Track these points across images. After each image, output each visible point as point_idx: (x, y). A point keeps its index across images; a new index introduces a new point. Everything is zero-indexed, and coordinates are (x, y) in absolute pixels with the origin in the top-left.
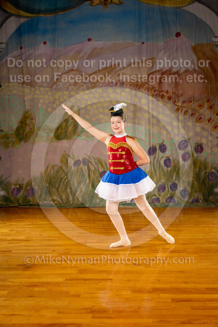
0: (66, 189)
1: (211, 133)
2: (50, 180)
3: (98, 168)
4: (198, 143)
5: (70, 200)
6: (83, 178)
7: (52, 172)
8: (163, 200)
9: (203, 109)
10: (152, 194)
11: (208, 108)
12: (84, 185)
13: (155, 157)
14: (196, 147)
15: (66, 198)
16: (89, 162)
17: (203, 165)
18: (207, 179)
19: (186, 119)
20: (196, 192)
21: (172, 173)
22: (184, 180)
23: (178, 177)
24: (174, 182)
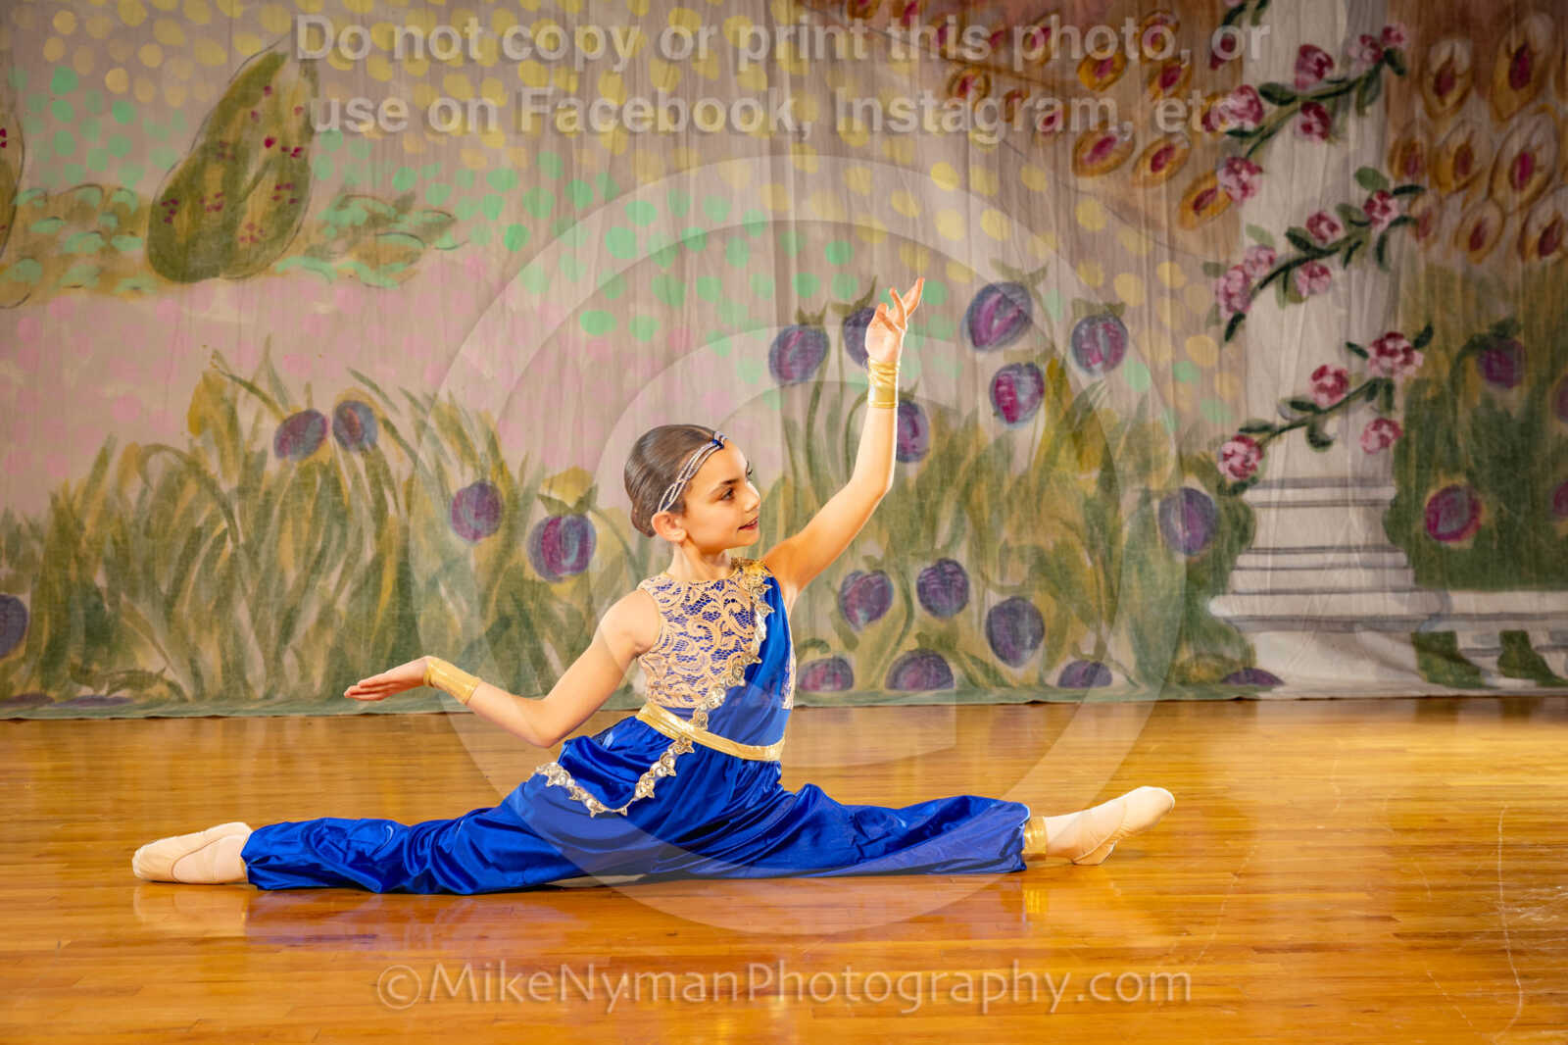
0: (224, 602)
1: (1172, 239)
2: (116, 550)
3: (439, 466)
4: (1089, 306)
5: (249, 677)
6: (336, 532)
7: (133, 491)
8: (868, 673)
9: (1121, 81)
10: (804, 637)
11: (1150, 81)
12: (343, 572)
13: (816, 395)
14: (1079, 326)
15: (226, 669)
16: (381, 427)
17: (1129, 449)
18: (1159, 532)
19: (1016, 150)
20: (1086, 617)
21: (933, 496)
22: (1013, 544)
23: (968, 525)
24: (942, 555)
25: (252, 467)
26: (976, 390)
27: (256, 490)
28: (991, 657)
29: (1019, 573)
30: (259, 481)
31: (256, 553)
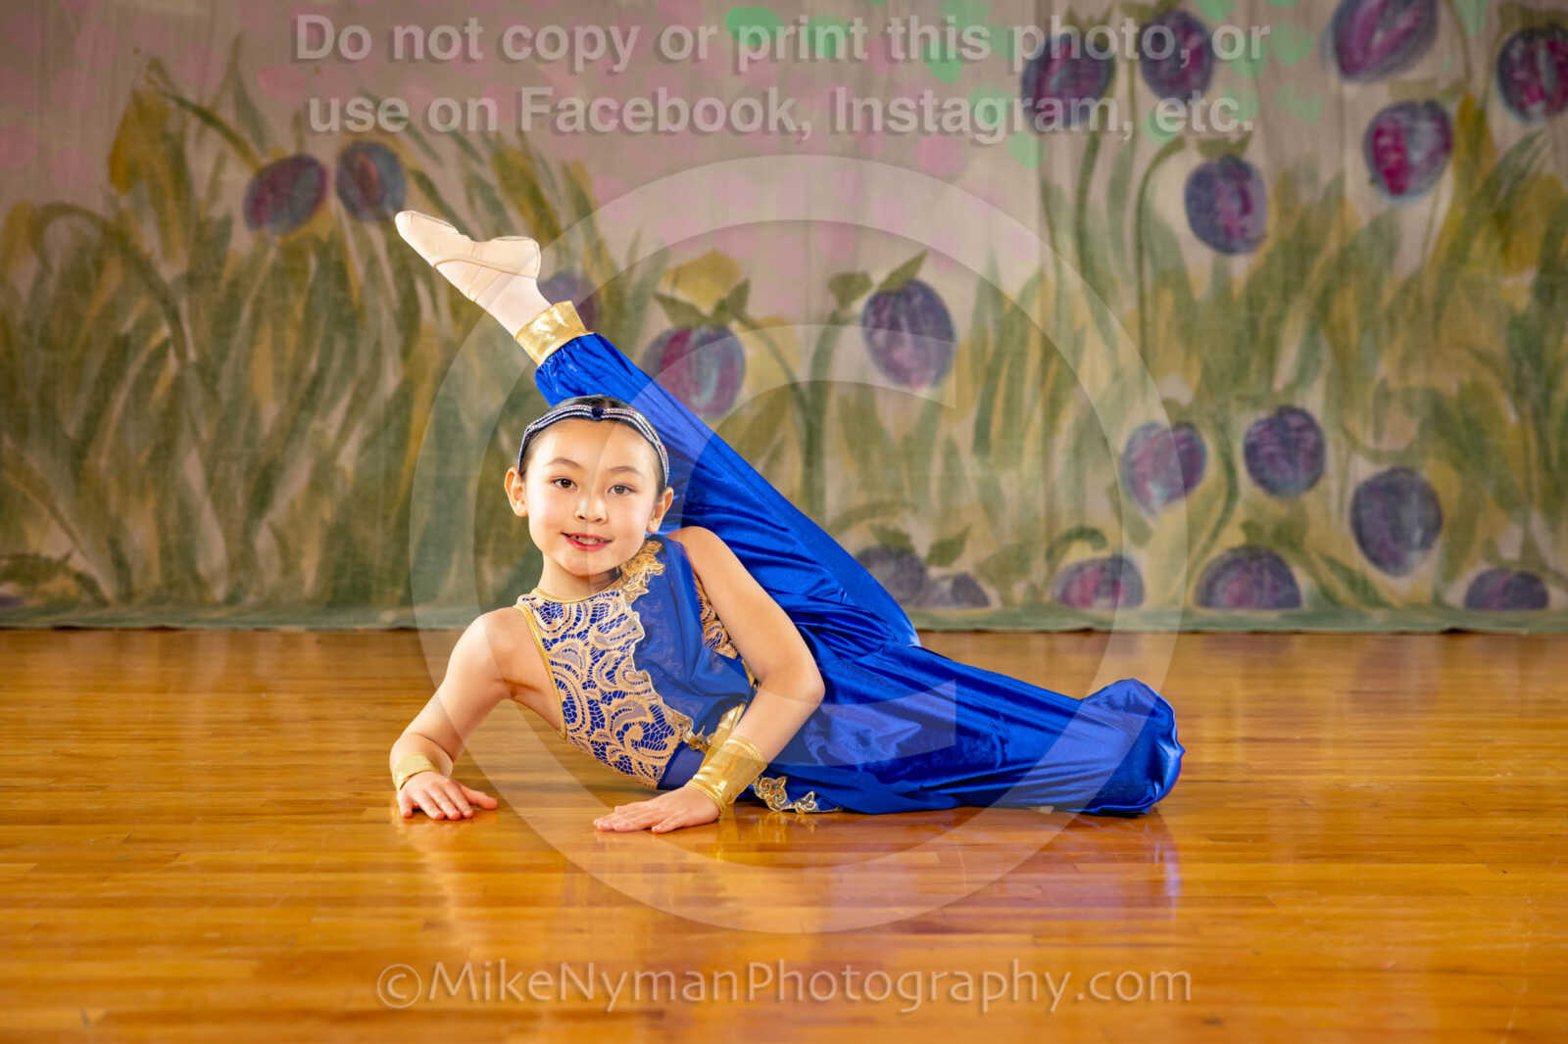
0: (165, 452)
4: (1525, 11)
5: (202, 568)
6: (340, 345)
7: (24, 273)
8: (1166, 581)
10: (1066, 524)
12: (351, 411)
13: (1094, 145)
14: (1510, 44)
15: (166, 555)
16: (414, 185)
21: (1272, 307)
22: (1395, 384)
23: (1326, 354)
24: (1283, 401)
25: (209, 240)
26: (1342, 144)
27: (215, 278)
28: (1358, 561)
29: (1402, 431)
30: (220, 263)
31: (215, 377)
